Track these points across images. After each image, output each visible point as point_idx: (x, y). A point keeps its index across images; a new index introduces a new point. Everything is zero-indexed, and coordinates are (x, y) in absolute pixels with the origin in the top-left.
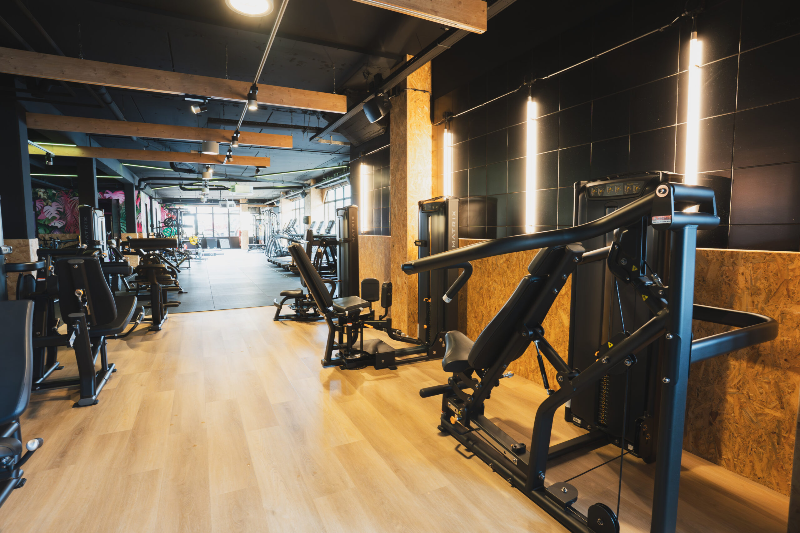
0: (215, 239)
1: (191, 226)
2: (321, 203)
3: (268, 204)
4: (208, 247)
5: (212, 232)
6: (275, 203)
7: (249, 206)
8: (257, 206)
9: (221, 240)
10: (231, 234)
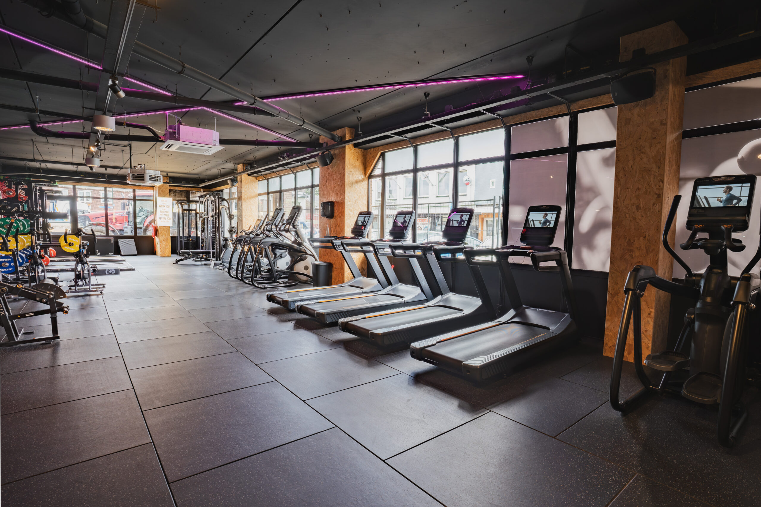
0: (111, 240)
1: (64, 216)
2: (363, 177)
3: (203, 187)
4: (98, 253)
5: (104, 229)
6: (229, 181)
7: (172, 188)
8: (184, 189)
9: (120, 242)
10: (138, 231)
